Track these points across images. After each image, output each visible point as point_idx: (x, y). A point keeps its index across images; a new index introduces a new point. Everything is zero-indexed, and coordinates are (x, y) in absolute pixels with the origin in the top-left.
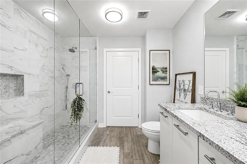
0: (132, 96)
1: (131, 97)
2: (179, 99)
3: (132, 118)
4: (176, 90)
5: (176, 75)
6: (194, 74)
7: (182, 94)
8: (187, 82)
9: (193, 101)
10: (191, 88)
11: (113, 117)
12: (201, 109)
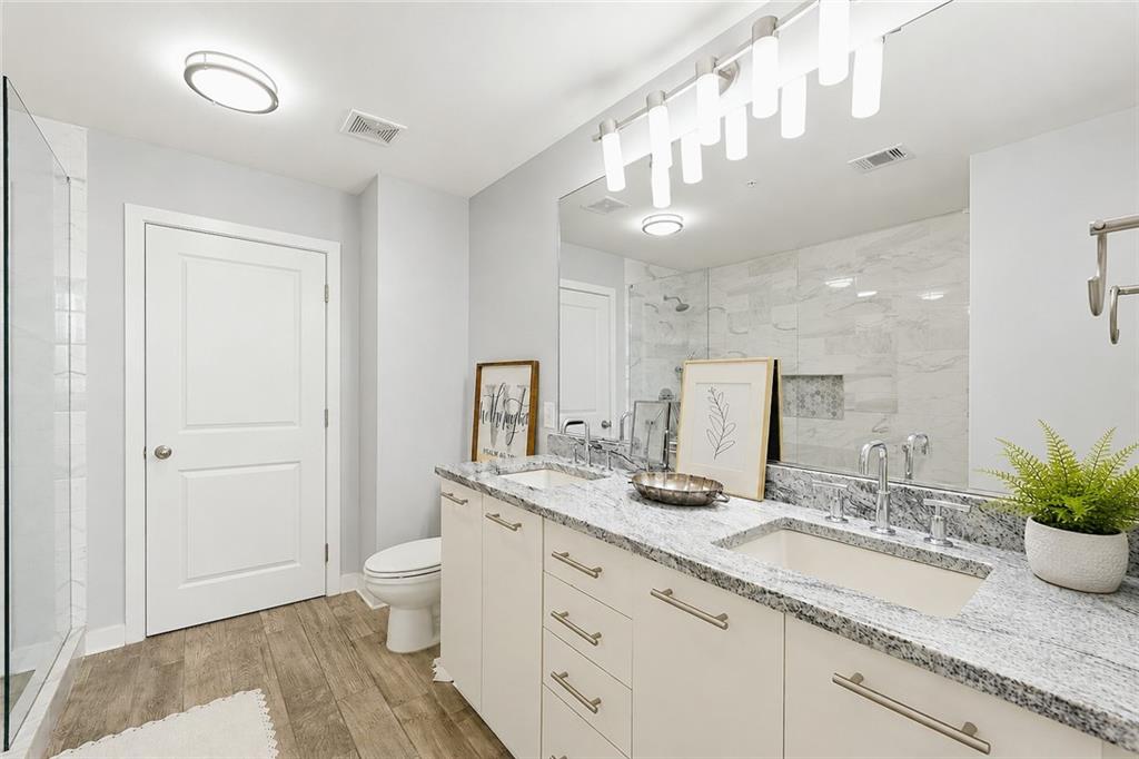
0: (298, 462)
1: (294, 465)
2: (490, 449)
3: (298, 565)
4: (480, 421)
5: (480, 367)
6: (535, 366)
7: (502, 433)
8: (514, 393)
9: (532, 449)
10: (526, 410)
11: (185, 582)
12: (549, 467)
